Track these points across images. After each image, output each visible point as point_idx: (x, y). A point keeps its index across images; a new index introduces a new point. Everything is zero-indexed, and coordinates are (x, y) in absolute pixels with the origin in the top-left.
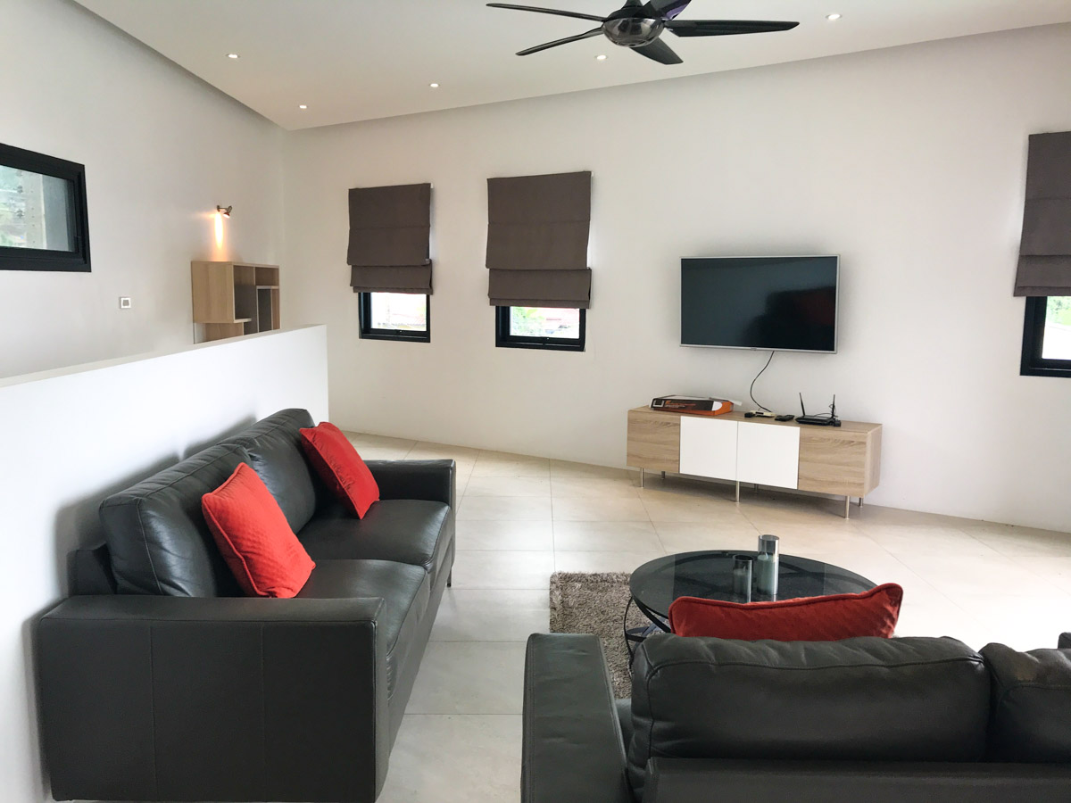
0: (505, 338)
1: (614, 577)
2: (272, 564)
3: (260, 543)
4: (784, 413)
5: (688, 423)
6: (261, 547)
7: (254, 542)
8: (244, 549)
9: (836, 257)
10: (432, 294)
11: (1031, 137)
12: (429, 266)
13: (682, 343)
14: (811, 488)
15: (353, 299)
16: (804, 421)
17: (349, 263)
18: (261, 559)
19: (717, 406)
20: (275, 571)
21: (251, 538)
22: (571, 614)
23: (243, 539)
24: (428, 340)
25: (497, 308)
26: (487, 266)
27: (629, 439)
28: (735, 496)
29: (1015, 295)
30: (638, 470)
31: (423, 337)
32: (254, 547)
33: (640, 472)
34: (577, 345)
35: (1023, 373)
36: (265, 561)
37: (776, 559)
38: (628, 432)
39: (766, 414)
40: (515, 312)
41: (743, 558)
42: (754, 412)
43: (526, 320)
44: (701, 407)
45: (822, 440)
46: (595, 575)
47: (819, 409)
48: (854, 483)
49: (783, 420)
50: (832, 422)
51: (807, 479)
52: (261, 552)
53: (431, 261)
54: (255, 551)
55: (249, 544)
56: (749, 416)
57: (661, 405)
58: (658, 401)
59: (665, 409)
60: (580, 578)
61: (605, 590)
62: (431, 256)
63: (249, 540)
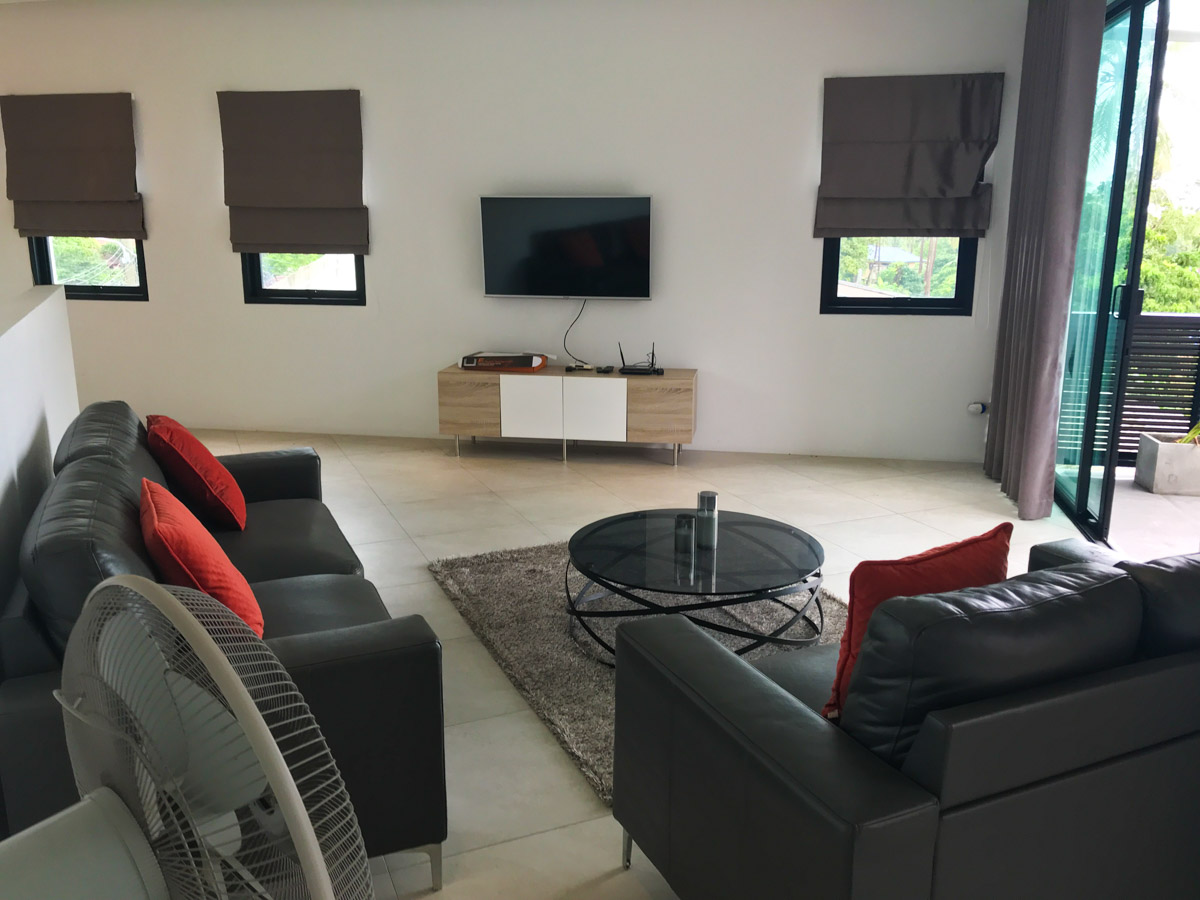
0: (255, 292)
1: (499, 556)
2: (241, 598)
3: (224, 575)
4: (604, 365)
5: (507, 381)
6: (227, 579)
7: (219, 574)
8: (211, 584)
9: (649, 199)
10: (146, 238)
11: (827, 81)
12: (137, 203)
13: (487, 293)
14: (639, 439)
15: (21, 247)
16: (627, 371)
17: (9, 196)
18: (231, 594)
19: (537, 362)
20: (245, 606)
21: (215, 570)
22: (479, 602)
23: (208, 572)
24: (145, 298)
25: (243, 256)
26: (226, 203)
27: (441, 404)
28: (562, 455)
29: (816, 235)
30: (453, 437)
31: (139, 293)
32: (220, 581)
33: (454, 441)
34: (357, 298)
35: (822, 312)
36: (234, 596)
37: (716, 513)
38: (440, 397)
39: (585, 367)
40: (266, 259)
41: (683, 518)
42: (574, 365)
43: (283, 271)
44: (520, 364)
45: (650, 390)
46: (476, 557)
47: (637, 357)
48: (682, 431)
49: (606, 371)
50: (653, 371)
51: (636, 430)
52: (229, 586)
53: (140, 195)
54: (223, 584)
55: (215, 577)
56: (569, 370)
57: (473, 363)
58: (469, 359)
59: (478, 368)
60: (464, 562)
61: (498, 571)
62: (139, 189)
63: (214, 572)
